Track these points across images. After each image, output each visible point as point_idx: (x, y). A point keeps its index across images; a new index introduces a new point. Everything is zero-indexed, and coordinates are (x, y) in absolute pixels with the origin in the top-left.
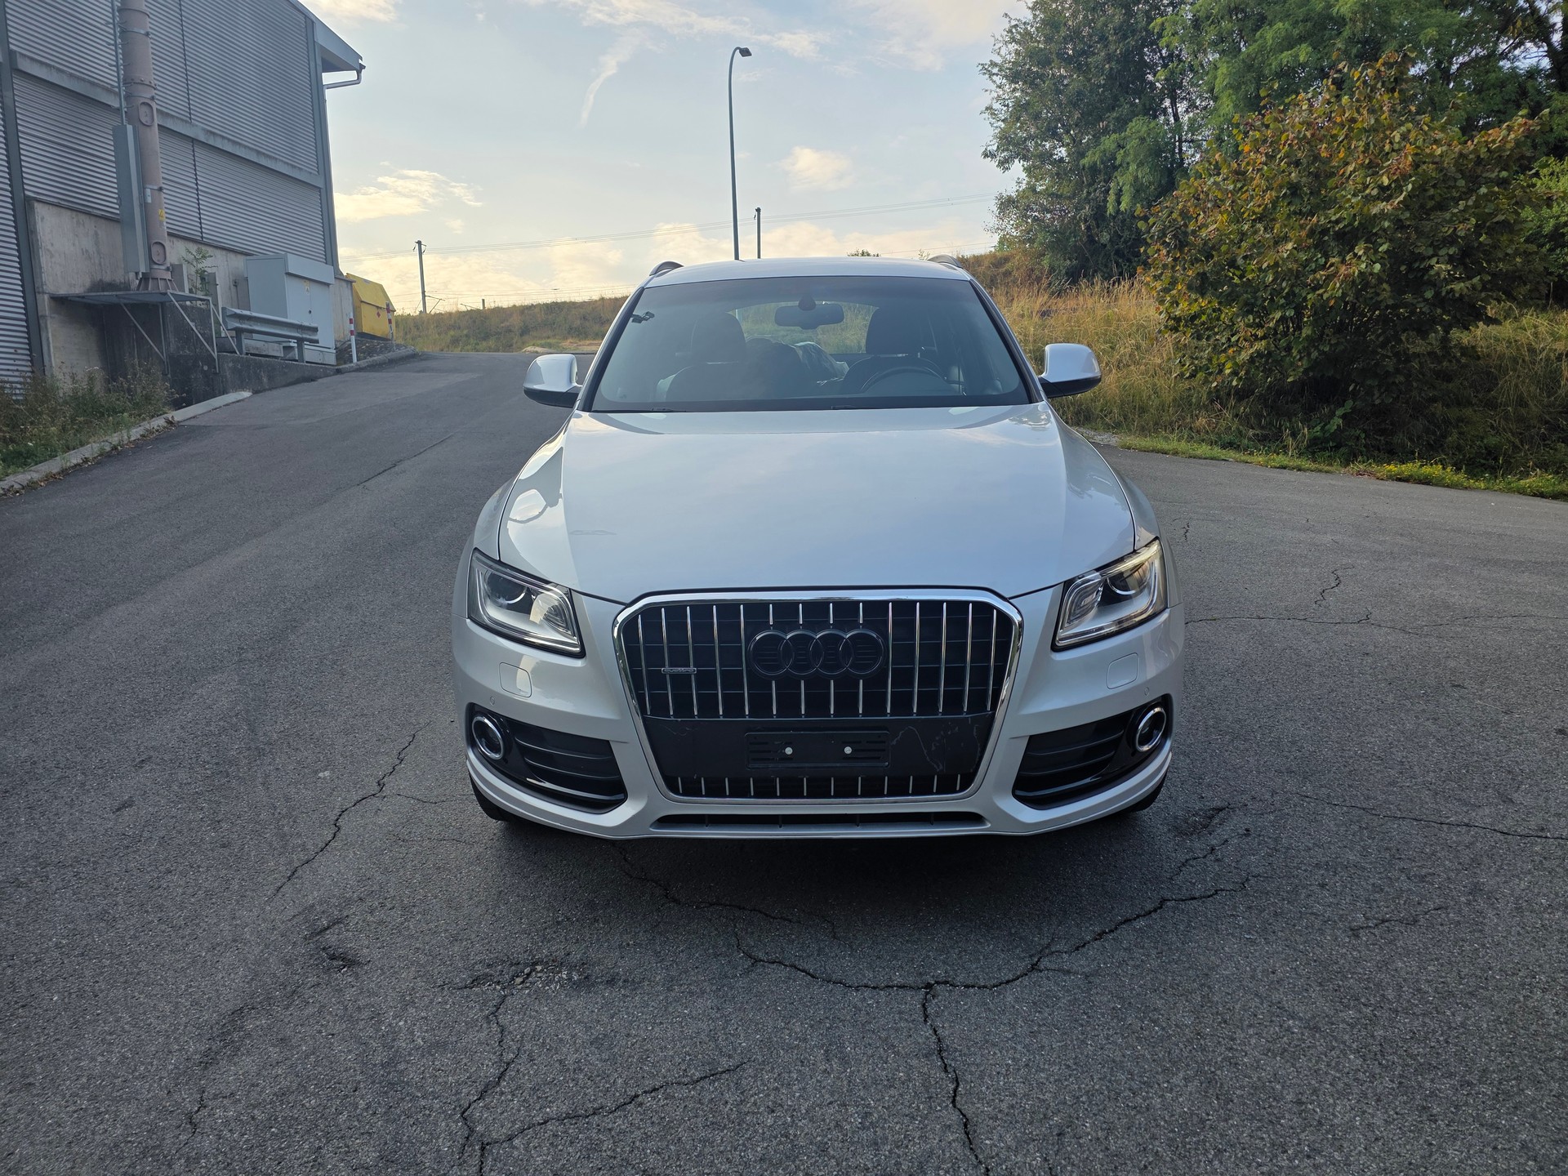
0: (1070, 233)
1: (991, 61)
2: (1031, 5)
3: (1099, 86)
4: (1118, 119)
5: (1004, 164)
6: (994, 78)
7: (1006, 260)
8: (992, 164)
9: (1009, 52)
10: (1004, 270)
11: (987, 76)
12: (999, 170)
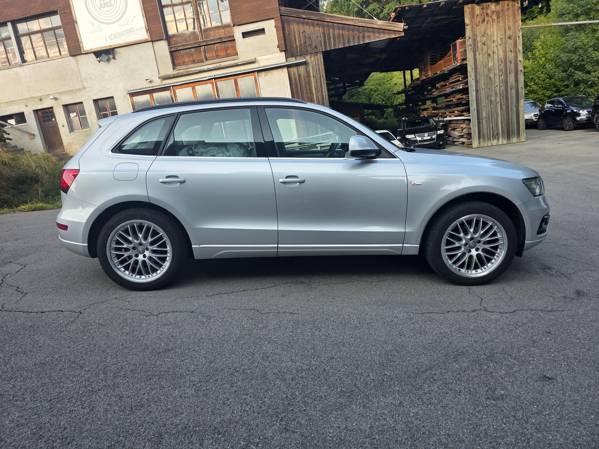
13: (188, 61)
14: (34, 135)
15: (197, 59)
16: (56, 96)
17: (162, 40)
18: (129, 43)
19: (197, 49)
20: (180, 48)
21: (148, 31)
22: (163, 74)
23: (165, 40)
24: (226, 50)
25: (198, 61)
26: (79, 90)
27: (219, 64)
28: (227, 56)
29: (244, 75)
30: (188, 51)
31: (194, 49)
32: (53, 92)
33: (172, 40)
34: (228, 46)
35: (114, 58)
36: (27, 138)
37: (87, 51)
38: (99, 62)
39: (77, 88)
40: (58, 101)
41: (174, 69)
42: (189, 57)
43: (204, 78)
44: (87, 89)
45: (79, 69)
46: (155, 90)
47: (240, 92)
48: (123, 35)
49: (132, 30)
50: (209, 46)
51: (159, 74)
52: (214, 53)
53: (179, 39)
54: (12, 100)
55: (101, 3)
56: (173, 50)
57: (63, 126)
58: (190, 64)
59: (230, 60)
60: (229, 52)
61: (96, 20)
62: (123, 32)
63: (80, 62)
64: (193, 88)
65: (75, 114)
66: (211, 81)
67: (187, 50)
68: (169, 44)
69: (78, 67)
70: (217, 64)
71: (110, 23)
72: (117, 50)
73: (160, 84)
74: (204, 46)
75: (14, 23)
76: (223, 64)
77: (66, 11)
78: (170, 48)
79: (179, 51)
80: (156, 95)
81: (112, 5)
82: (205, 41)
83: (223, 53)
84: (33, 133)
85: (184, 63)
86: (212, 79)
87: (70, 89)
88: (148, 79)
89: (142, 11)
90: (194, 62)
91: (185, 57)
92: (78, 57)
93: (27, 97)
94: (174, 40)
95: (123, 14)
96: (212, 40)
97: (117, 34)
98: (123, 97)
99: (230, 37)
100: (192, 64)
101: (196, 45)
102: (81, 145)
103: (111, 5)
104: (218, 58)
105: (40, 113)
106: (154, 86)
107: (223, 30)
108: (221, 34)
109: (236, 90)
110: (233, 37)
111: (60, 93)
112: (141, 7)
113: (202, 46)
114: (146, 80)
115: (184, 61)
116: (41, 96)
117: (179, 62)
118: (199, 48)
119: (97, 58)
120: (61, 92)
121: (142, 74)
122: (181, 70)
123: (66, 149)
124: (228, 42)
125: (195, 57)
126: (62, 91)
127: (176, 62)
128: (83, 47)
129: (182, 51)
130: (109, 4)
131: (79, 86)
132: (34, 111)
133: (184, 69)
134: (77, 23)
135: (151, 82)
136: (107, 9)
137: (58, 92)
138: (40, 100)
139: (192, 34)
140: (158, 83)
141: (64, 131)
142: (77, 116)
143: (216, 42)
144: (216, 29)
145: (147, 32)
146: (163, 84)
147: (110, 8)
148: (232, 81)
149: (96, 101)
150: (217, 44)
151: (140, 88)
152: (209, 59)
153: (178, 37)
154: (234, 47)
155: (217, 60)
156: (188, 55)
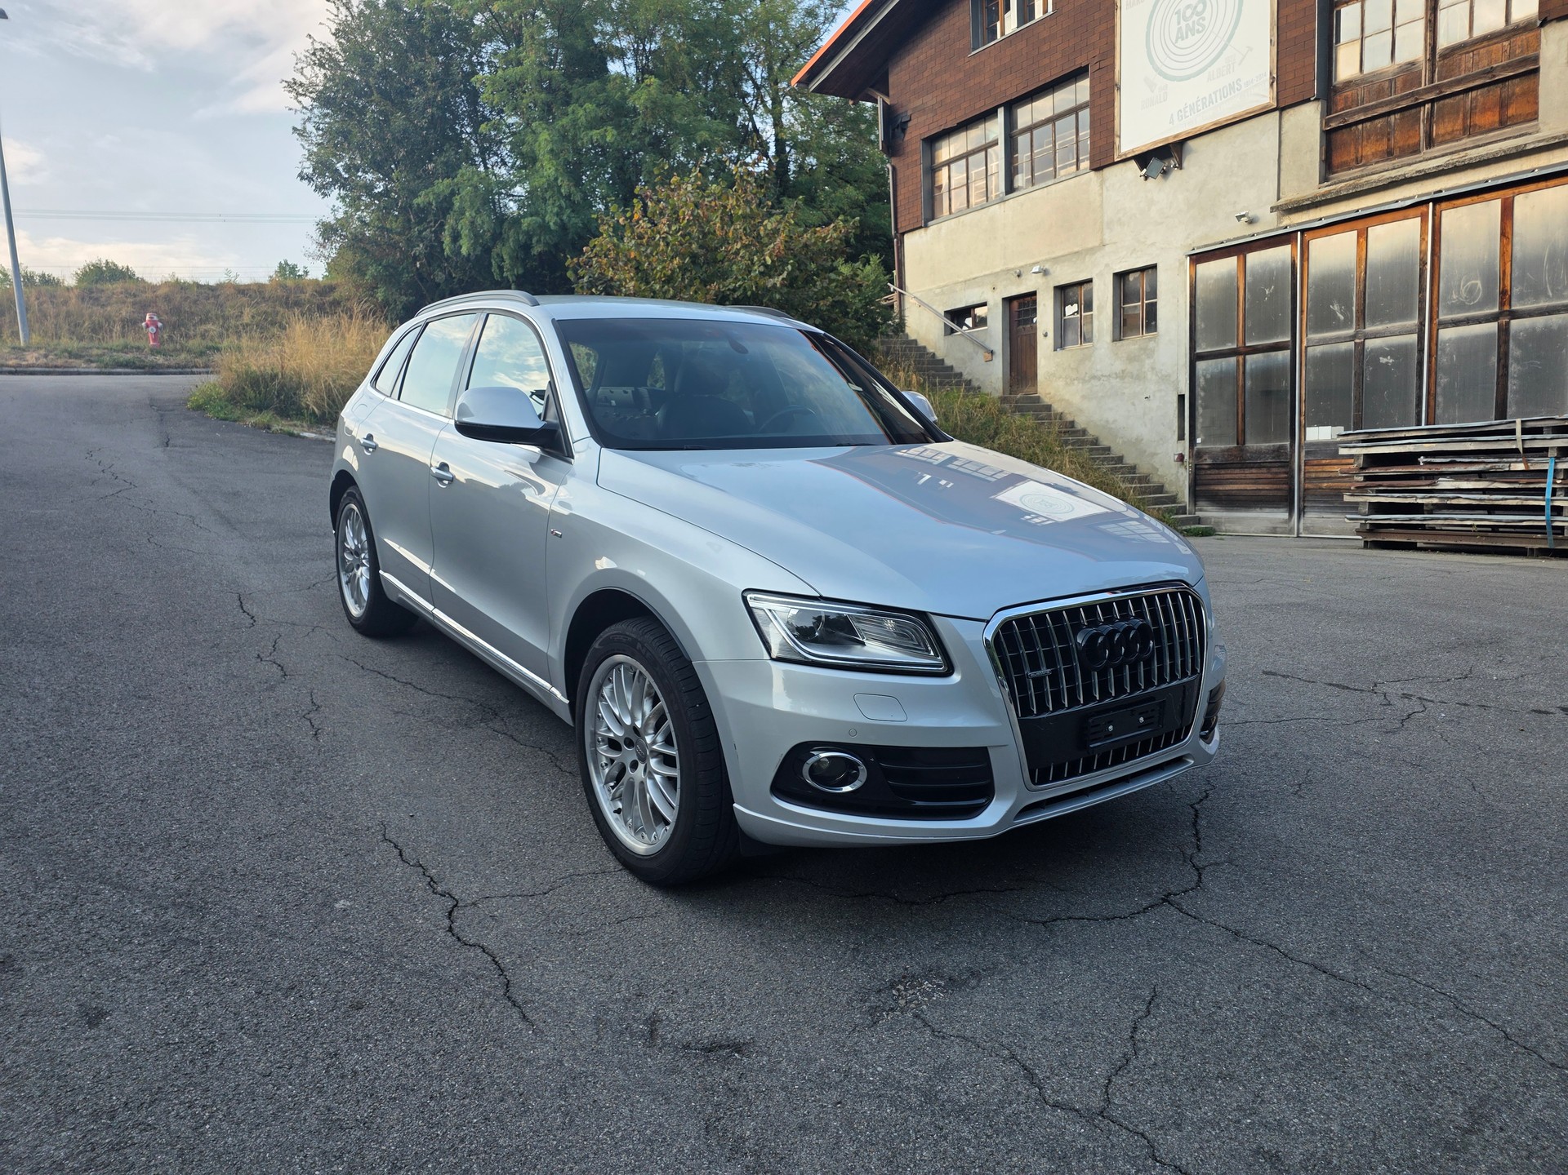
0: (403, 269)
1: (294, 79)
2: (334, 31)
3: (422, 129)
4: (445, 164)
5: (322, 189)
6: (300, 98)
7: (332, 289)
8: (307, 188)
9: (317, 76)
10: (331, 298)
11: (294, 94)
12: (317, 196)
13: (1373, 154)
14: (992, 352)
15: (1401, 144)
16: (1047, 266)
17: (1308, 101)
18: (1220, 123)
19: (1407, 113)
20: (1357, 118)
21: (1275, 84)
22: (1290, 195)
23: (1315, 100)
24: (1503, 105)
25: (1404, 150)
26: (1092, 251)
27: (1462, 154)
28: (1503, 124)
29: (1543, 184)
30: (1379, 123)
31: (1398, 116)
32: (1044, 258)
33: (1340, 99)
34: (1513, 94)
35: (1180, 167)
36: (981, 356)
37: (1125, 154)
38: (1146, 178)
39: (1090, 246)
40: (1049, 277)
41: (1324, 179)
42: (1377, 141)
43: (1402, 200)
44: (1107, 248)
45: (1102, 202)
46: (1254, 245)
47: (1516, 239)
48: (1211, 102)
49: (1236, 86)
50: (1447, 101)
51: (1278, 199)
52: (1460, 121)
53: (1360, 92)
54: (974, 276)
55: (1180, 29)
56: (1333, 125)
57: (1046, 335)
58: (1377, 162)
59: (1505, 139)
60: (1511, 112)
61: (1161, 73)
62: (1213, 96)
63: (1107, 184)
64: (1363, 235)
65: (1075, 307)
66: (1423, 208)
67: (1377, 121)
68: (1328, 110)
69: (1101, 195)
70: (1455, 156)
71: (1189, 77)
72: (1191, 143)
73: (1274, 226)
74: (1432, 101)
75: (1011, 106)
76: (1474, 154)
77: (1103, 64)
78: (1327, 123)
79: (1354, 128)
80: (1254, 258)
81: (1203, 26)
82: (1437, 87)
83: (1492, 117)
84: (992, 348)
85: (1359, 162)
86: (1426, 202)
87: (1076, 249)
88: (1243, 216)
89: (1272, 30)
90: (1389, 154)
91: (1365, 143)
92: (1107, 171)
93: (998, 270)
94: (1347, 97)
95: (1224, 48)
96: (1459, 82)
97: (1199, 103)
98: (1178, 264)
99: (1525, 61)
100: (1383, 161)
101: (1404, 104)
102: (1068, 380)
103: (1201, 29)
104: (1470, 135)
105: (1015, 304)
106: (1258, 234)
107: (1506, 43)
108: (1498, 56)
109: (1503, 234)
110: (1536, 59)
111: (1056, 260)
112: (1272, 18)
113: (1423, 104)
114: (1239, 218)
115: (1359, 155)
116: (1022, 267)
117: (1345, 159)
118: (1414, 111)
119: (1142, 170)
120: (1058, 257)
121: (1235, 202)
122: (1343, 180)
123: (1039, 390)
124: (1516, 81)
125: (1398, 140)
126: (1060, 254)
127: (1336, 160)
128: (1120, 146)
129: (1360, 127)
130: (1197, 27)
131: (1093, 242)
132: (1004, 299)
133: (1350, 180)
134: (1119, 89)
135: (1251, 222)
136: (1191, 39)
137: (1054, 256)
138: (1019, 276)
139: (1403, 71)
140: (1270, 224)
141: (1045, 345)
142: (1077, 312)
143: (1471, 85)
144: (1485, 44)
145: (1272, 84)
146: (1281, 225)
147: (1198, 36)
148: (1493, 207)
149: (1120, 277)
150: (1474, 93)
151: (1221, 240)
152: (1440, 139)
153: (1358, 85)
154: (1532, 96)
155: (1464, 141)
156: (1377, 135)
